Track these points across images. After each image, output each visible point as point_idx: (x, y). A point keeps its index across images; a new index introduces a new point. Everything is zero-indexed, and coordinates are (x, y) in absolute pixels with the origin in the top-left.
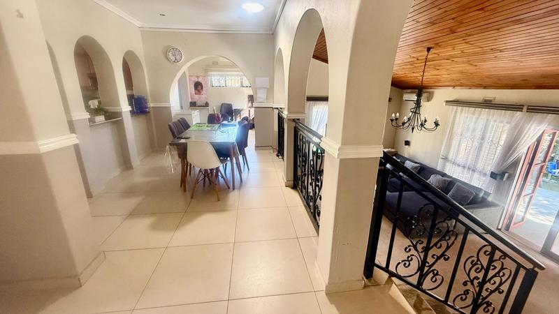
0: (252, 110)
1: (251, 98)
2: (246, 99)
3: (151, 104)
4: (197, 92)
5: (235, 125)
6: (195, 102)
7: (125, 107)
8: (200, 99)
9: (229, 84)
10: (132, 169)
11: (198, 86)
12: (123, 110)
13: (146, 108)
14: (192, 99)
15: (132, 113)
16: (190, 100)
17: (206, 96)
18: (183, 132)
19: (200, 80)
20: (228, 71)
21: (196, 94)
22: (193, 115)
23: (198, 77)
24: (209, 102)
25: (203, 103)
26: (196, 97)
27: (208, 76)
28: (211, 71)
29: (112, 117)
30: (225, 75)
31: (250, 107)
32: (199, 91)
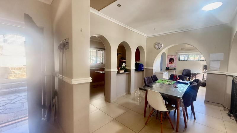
0: (205, 75)
1: (205, 67)
2: (202, 68)
3: (145, 67)
4: (170, 63)
5: (188, 84)
6: (168, 68)
7: (133, 68)
8: (171, 66)
9: (190, 59)
10: (130, 94)
11: (171, 60)
12: (132, 69)
13: (143, 69)
14: (167, 66)
15: (136, 70)
16: (166, 67)
17: (175, 65)
18: (151, 82)
19: (173, 57)
20: (190, 52)
21: (170, 64)
22: (164, 74)
23: (172, 56)
24: (176, 68)
25: (173, 68)
26: (170, 65)
27: (178, 55)
28: (180, 53)
29: (127, 71)
30: (188, 55)
31: (204, 73)
32: (172, 63)
